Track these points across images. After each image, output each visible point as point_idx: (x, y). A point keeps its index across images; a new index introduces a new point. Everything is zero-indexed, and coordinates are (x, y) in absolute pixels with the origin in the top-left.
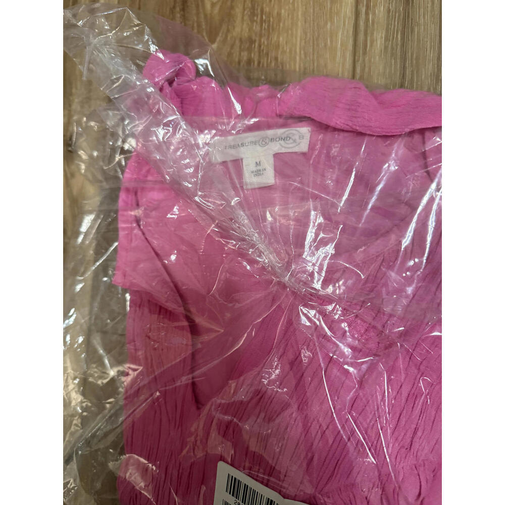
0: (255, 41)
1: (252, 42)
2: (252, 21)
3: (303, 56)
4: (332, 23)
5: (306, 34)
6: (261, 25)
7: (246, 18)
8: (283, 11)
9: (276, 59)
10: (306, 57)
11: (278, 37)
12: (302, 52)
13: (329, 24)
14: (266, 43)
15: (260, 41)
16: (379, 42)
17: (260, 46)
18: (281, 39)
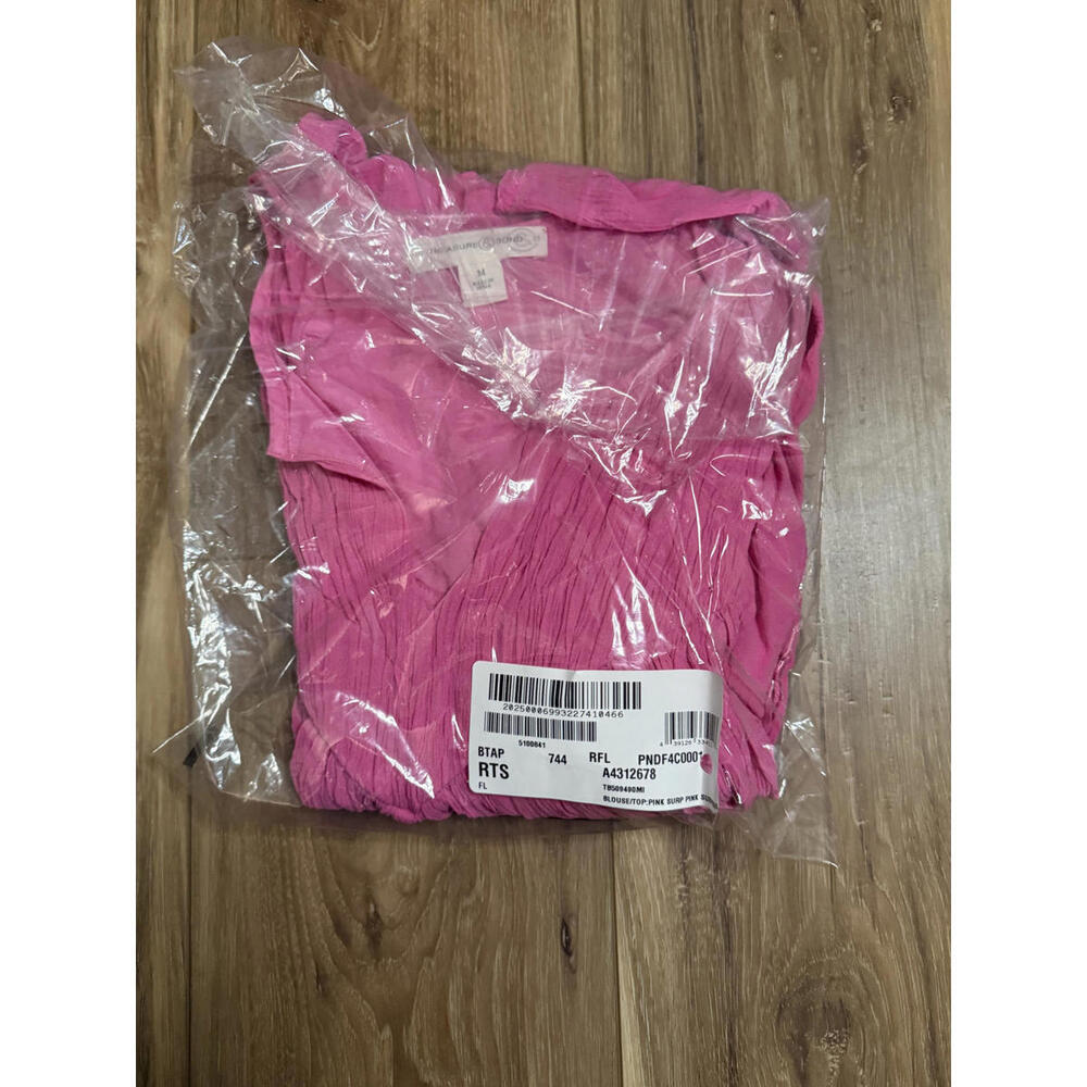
0: (439, 112)
1: (435, 113)
2: (433, 83)
3: (513, 137)
4: (550, 94)
5: (514, 106)
6: (447, 92)
7: (421, 77)
8: (478, 73)
9: (474, 138)
10: (517, 138)
11: (474, 107)
12: (511, 132)
13: (546, 95)
14: (456, 115)
15: (447, 112)
16: (615, 122)
17: (447, 119)
18: (478, 111)
